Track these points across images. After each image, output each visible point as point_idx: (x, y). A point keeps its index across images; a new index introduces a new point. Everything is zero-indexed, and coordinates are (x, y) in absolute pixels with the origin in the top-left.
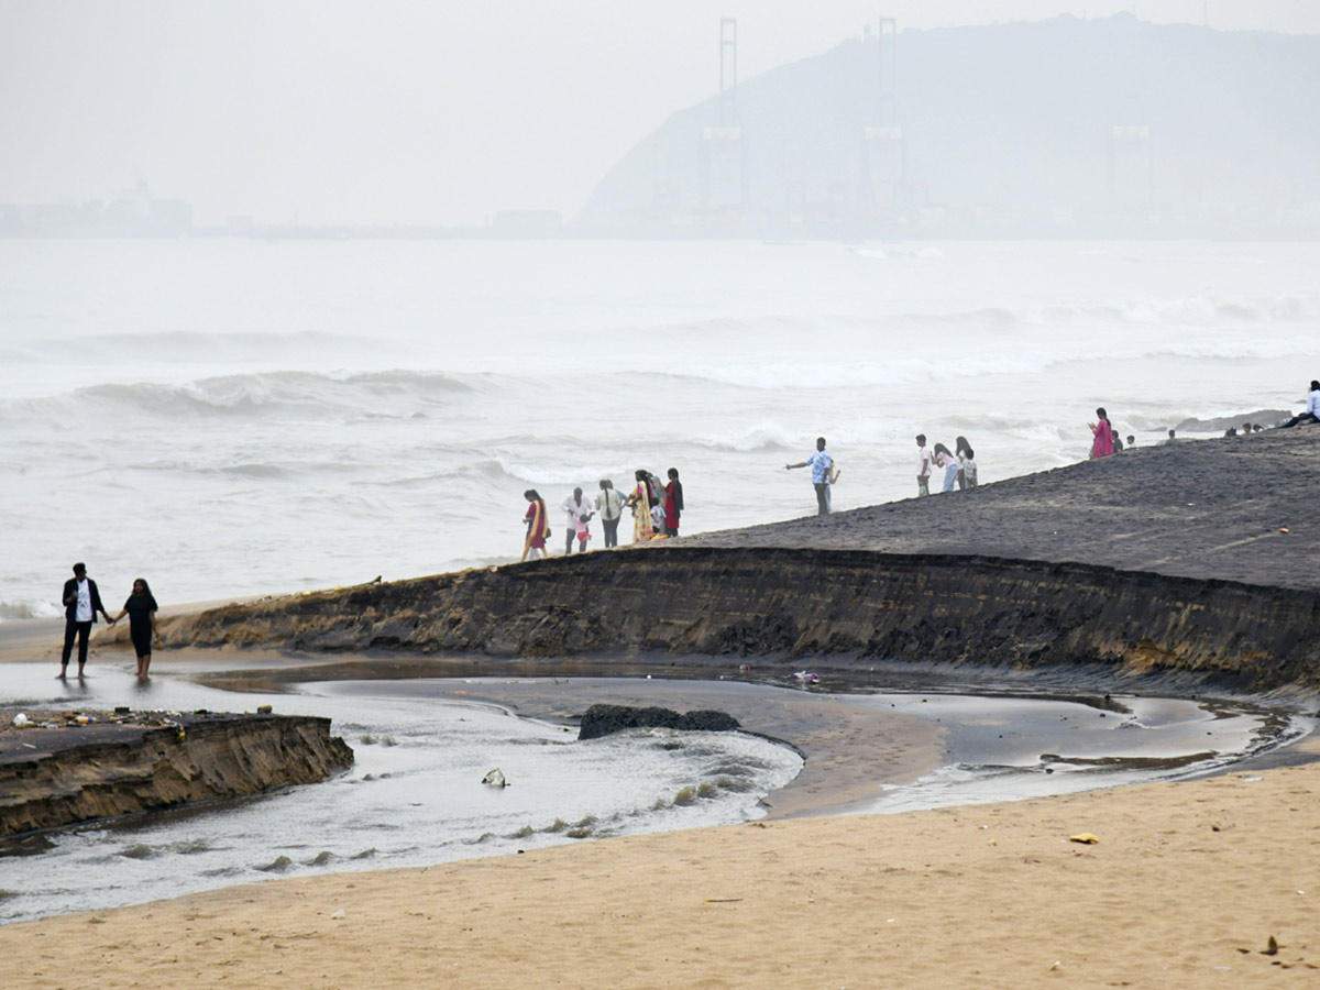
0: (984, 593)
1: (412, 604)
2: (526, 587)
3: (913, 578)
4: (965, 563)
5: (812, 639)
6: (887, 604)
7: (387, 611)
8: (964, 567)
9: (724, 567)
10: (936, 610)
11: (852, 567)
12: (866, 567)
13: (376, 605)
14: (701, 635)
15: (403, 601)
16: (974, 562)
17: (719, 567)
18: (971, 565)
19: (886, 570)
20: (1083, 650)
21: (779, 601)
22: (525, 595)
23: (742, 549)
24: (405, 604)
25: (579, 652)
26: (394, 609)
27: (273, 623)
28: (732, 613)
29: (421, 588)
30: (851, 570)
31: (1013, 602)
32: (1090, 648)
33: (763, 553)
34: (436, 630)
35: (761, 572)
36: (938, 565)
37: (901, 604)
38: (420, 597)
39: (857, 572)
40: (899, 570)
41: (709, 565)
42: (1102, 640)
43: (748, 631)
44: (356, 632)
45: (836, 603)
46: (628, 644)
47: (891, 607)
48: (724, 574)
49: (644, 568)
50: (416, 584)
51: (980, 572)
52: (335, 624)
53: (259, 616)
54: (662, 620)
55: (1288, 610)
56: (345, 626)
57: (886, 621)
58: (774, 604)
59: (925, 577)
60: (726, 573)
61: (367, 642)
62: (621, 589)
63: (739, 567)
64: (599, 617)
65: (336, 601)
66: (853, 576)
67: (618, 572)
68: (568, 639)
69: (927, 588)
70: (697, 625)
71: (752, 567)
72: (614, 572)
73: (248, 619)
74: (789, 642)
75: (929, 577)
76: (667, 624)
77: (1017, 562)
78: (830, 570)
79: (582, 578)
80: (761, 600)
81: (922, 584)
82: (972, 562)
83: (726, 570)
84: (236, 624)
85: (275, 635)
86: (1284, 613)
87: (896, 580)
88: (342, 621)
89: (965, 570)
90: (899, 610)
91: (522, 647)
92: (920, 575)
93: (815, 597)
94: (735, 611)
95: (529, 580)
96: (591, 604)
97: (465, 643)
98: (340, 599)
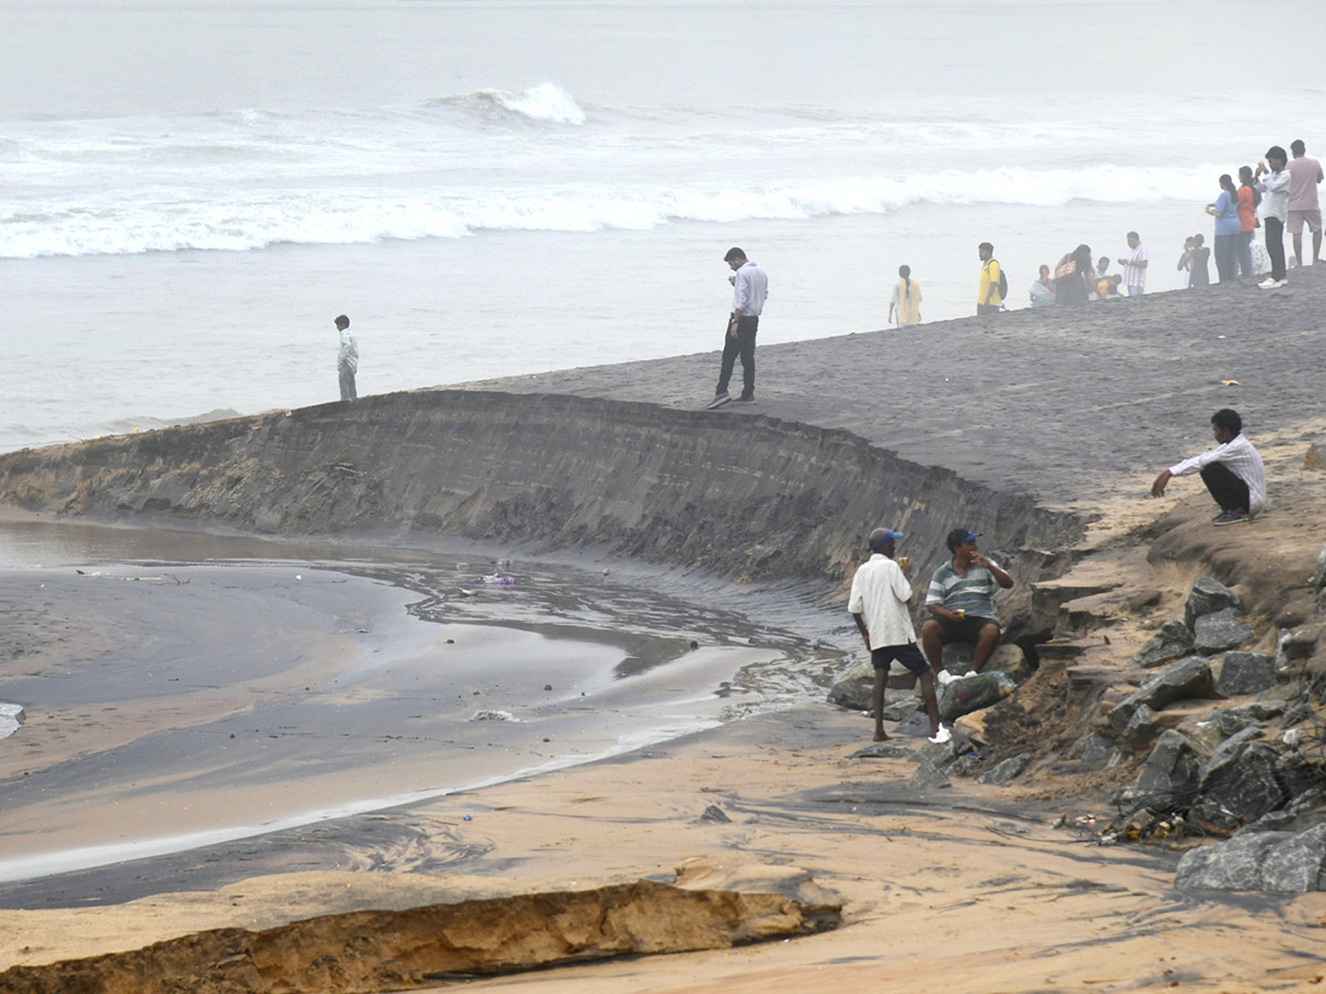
0: (761, 469)
1: (201, 455)
2: (319, 438)
3: (692, 444)
4: (748, 425)
5: (582, 522)
6: (662, 478)
7: (173, 463)
8: (748, 430)
9: (514, 419)
10: (709, 491)
11: (640, 425)
12: (654, 425)
13: (164, 455)
14: (475, 512)
15: (192, 452)
16: (761, 424)
17: (509, 419)
18: (755, 428)
19: (667, 431)
20: (813, 559)
21: (566, 467)
22: (316, 448)
23: (536, 395)
24: (194, 455)
25: (345, 527)
26: (181, 462)
27: (57, 476)
28: (515, 483)
29: (211, 434)
30: (638, 429)
31: (784, 482)
32: (821, 557)
33: (557, 402)
34: (212, 493)
35: (554, 427)
36: (723, 427)
37: (677, 480)
38: (209, 446)
39: (643, 432)
40: (679, 432)
41: (500, 417)
42: (838, 545)
43: (520, 509)
44: (132, 492)
45: (616, 474)
46: (402, 520)
47: (666, 483)
48: (514, 428)
49: (438, 416)
50: (206, 429)
51: (763, 439)
52: (114, 479)
53: (47, 466)
54: (444, 489)
55: (978, 520)
56: (124, 482)
57: (658, 501)
58: (561, 472)
59: (706, 443)
60: (516, 426)
61: (139, 505)
62: (412, 445)
63: (531, 420)
64: (382, 481)
65: (125, 449)
66: (638, 437)
67: (413, 421)
68: (336, 510)
69: (706, 459)
70: (475, 497)
71: (543, 420)
72: (409, 422)
73: (37, 469)
74: (557, 524)
75: (709, 442)
76: (447, 493)
77: (796, 426)
78: (618, 429)
79: (376, 428)
80: (549, 466)
81: (701, 453)
82: (756, 424)
83: (517, 424)
84: (24, 475)
85: (58, 490)
86: (974, 524)
87: (675, 446)
88: (122, 476)
89: (746, 435)
90: (674, 487)
91: (284, 519)
92: (700, 440)
93: (600, 465)
94: (519, 480)
95: (324, 427)
96: (382, 463)
97: (235, 511)
98: (130, 446)
